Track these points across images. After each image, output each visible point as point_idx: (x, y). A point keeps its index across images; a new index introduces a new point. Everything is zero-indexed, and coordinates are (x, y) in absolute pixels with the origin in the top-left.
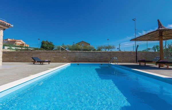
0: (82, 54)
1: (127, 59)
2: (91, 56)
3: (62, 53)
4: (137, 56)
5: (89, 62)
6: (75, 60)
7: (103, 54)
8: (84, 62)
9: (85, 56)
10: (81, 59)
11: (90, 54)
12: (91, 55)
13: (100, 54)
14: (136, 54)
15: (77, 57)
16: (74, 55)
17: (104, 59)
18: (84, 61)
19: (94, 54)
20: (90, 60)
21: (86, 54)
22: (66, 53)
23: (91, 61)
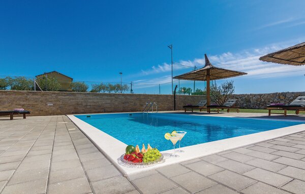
0: (91, 97)
1: (163, 106)
2: (109, 101)
3: (43, 95)
4: (175, 101)
5: (105, 112)
6: (75, 108)
7: (129, 97)
8: (95, 113)
9: (96, 101)
10: (88, 107)
11: (106, 97)
12: (107, 99)
13: (123, 97)
14: (175, 98)
15: (80, 103)
16: (73, 99)
17: (131, 106)
18: (94, 111)
19: (113, 97)
20: (106, 109)
21: (98, 97)
22: (53, 95)
23: (109, 110)
